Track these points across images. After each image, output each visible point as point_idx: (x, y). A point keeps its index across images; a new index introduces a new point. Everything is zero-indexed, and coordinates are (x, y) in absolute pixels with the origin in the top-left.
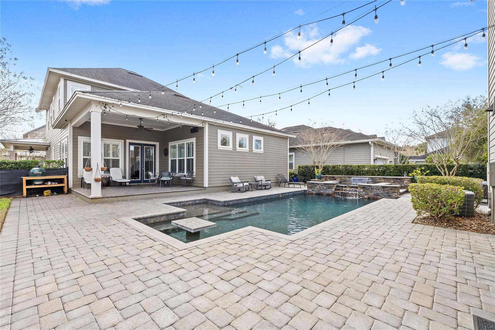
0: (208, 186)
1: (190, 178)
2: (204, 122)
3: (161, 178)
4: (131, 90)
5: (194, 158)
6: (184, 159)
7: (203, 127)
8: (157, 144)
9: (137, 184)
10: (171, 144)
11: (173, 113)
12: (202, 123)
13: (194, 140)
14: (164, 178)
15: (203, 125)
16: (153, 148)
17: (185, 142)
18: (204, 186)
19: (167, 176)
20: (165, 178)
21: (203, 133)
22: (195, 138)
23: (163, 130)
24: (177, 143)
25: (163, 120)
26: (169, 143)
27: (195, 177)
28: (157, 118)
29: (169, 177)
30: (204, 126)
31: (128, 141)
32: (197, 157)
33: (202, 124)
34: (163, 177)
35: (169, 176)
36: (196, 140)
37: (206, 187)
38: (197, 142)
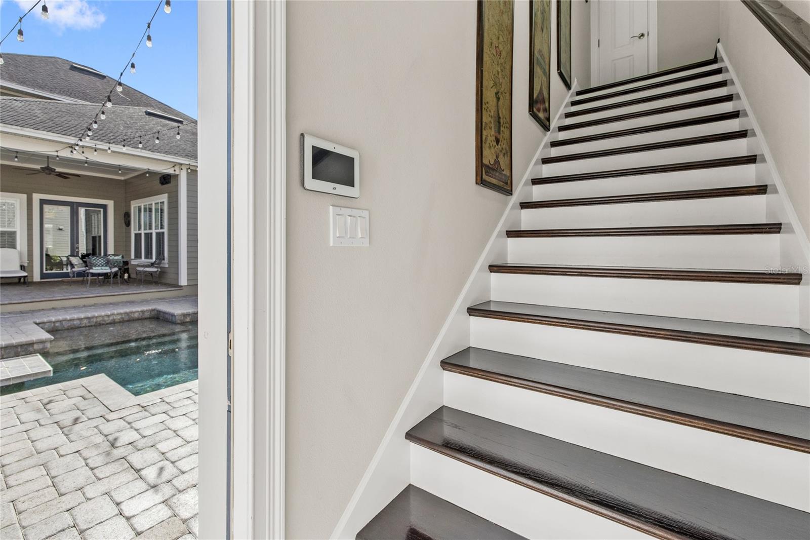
0: (186, 284)
1: (155, 270)
2: (175, 165)
3: (91, 268)
4: (67, 100)
5: (165, 230)
6: (151, 234)
7: (177, 175)
8: (110, 204)
9: (60, 279)
10: (134, 205)
11: (97, 146)
12: (174, 167)
13: (164, 198)
14: (97, 268)
15: (175, 171)
16: (100, 211)
17: (153, 201)
18: (180, 284)
19: (103, 266)
20: (99, 268)
21: (177, 186)
22: (166, 195)
23: (122, 178)
24: (143, 203)
25: (71, 157)
26: (132, 202)
27: (167, 266)
28: (56, 154)
29: (108, 268)
30: (177, 173)
31: (37, 197)
32: (169, 230)
33: (173, 169)
34: (94, 268)
35: (106, 266)
36: (169, 197)
37: (182, 286)
38: (169, 203)
